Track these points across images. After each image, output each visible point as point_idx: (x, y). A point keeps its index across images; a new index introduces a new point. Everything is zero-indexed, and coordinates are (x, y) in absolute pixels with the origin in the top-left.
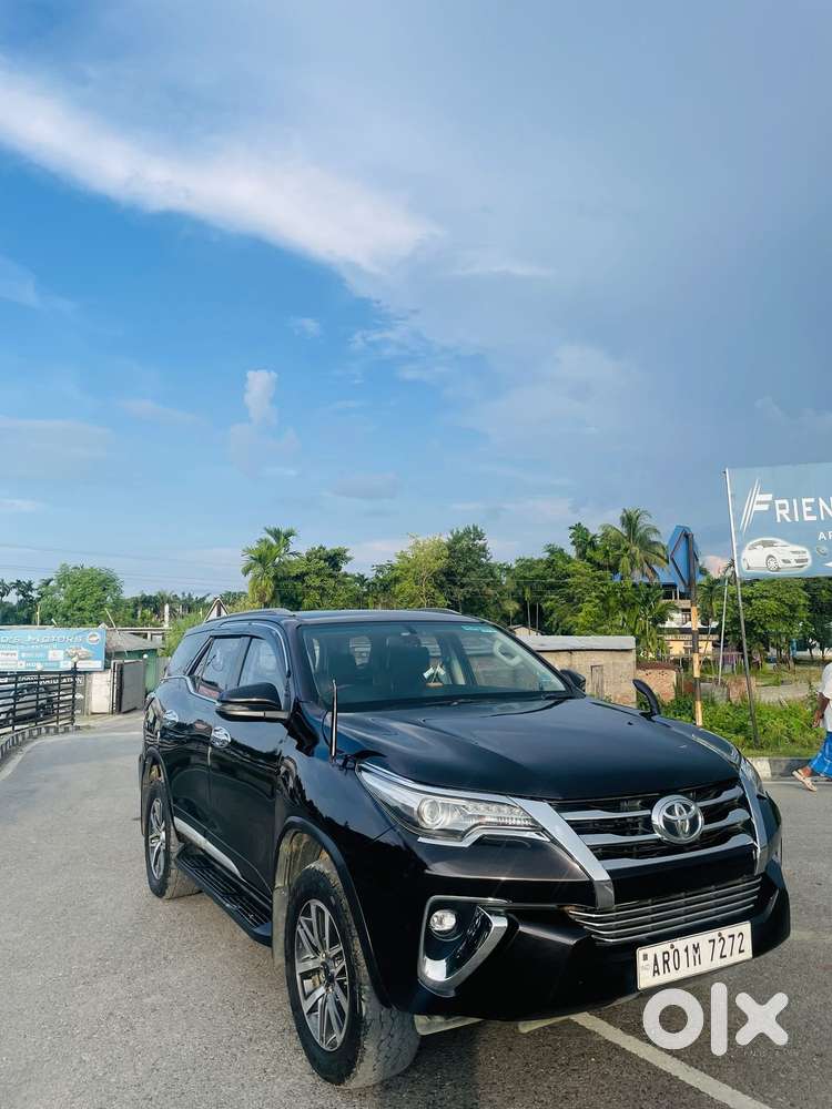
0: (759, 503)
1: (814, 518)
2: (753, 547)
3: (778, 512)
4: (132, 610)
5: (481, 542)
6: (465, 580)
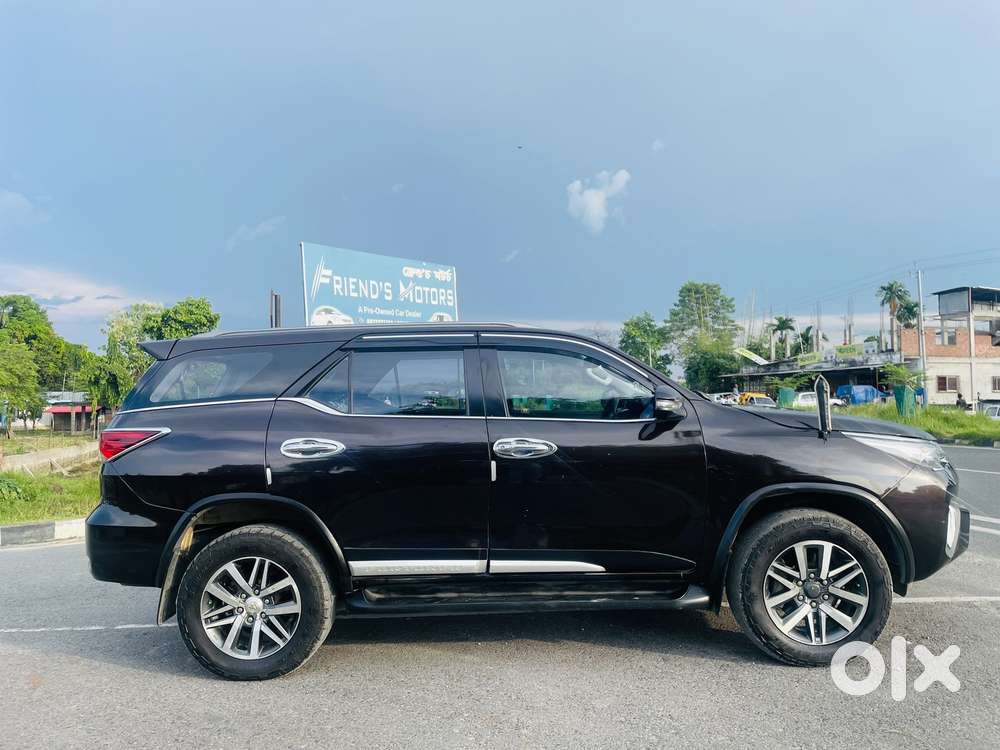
0: (324, 276)
1: (355, 295)
2: (319, 313)
3: (336, 286)
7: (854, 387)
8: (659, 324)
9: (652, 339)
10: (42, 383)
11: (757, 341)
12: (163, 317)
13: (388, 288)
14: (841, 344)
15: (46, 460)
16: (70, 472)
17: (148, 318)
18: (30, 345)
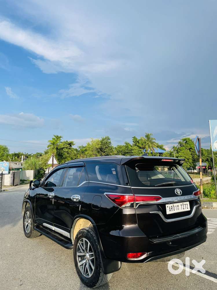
4: (12, 157)
5: (109, 141)
6: (105, 151)
10: (194, 160)
18: (190, 150)
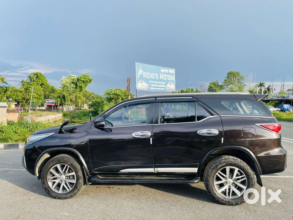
0: (141, 72)
1: (149, 77)
2: (139, 83)
3: (144, 75)
7: (284, 105)
8: (220, 84)
9: (218, 88)
10: (45, 97)
11: (252, 90)
12: (77, 79)
13: (157, 75)
14: (280, 91)
15: (47, 119)
16: (53, 122)
17: (73, 79)
18: (42, 86)
